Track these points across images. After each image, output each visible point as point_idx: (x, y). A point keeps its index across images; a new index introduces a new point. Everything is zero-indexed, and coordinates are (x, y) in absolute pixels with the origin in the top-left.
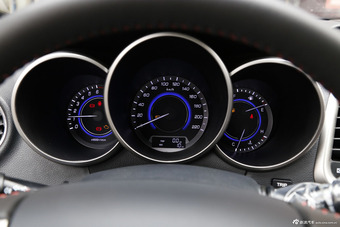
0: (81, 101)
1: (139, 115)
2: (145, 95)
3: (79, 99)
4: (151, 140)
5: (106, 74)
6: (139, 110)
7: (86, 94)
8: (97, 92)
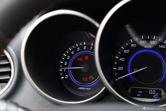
0: (71, 56)
1: (120, 68)
2: (125, 51)
3: (70, 54)
4: (130, 91)
5: (97, 29)
6: (120, 64)
7: (75, 50)
8: (85, 48)
